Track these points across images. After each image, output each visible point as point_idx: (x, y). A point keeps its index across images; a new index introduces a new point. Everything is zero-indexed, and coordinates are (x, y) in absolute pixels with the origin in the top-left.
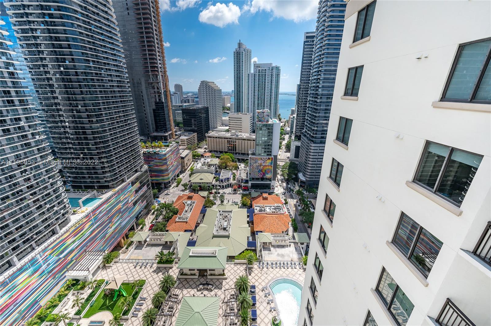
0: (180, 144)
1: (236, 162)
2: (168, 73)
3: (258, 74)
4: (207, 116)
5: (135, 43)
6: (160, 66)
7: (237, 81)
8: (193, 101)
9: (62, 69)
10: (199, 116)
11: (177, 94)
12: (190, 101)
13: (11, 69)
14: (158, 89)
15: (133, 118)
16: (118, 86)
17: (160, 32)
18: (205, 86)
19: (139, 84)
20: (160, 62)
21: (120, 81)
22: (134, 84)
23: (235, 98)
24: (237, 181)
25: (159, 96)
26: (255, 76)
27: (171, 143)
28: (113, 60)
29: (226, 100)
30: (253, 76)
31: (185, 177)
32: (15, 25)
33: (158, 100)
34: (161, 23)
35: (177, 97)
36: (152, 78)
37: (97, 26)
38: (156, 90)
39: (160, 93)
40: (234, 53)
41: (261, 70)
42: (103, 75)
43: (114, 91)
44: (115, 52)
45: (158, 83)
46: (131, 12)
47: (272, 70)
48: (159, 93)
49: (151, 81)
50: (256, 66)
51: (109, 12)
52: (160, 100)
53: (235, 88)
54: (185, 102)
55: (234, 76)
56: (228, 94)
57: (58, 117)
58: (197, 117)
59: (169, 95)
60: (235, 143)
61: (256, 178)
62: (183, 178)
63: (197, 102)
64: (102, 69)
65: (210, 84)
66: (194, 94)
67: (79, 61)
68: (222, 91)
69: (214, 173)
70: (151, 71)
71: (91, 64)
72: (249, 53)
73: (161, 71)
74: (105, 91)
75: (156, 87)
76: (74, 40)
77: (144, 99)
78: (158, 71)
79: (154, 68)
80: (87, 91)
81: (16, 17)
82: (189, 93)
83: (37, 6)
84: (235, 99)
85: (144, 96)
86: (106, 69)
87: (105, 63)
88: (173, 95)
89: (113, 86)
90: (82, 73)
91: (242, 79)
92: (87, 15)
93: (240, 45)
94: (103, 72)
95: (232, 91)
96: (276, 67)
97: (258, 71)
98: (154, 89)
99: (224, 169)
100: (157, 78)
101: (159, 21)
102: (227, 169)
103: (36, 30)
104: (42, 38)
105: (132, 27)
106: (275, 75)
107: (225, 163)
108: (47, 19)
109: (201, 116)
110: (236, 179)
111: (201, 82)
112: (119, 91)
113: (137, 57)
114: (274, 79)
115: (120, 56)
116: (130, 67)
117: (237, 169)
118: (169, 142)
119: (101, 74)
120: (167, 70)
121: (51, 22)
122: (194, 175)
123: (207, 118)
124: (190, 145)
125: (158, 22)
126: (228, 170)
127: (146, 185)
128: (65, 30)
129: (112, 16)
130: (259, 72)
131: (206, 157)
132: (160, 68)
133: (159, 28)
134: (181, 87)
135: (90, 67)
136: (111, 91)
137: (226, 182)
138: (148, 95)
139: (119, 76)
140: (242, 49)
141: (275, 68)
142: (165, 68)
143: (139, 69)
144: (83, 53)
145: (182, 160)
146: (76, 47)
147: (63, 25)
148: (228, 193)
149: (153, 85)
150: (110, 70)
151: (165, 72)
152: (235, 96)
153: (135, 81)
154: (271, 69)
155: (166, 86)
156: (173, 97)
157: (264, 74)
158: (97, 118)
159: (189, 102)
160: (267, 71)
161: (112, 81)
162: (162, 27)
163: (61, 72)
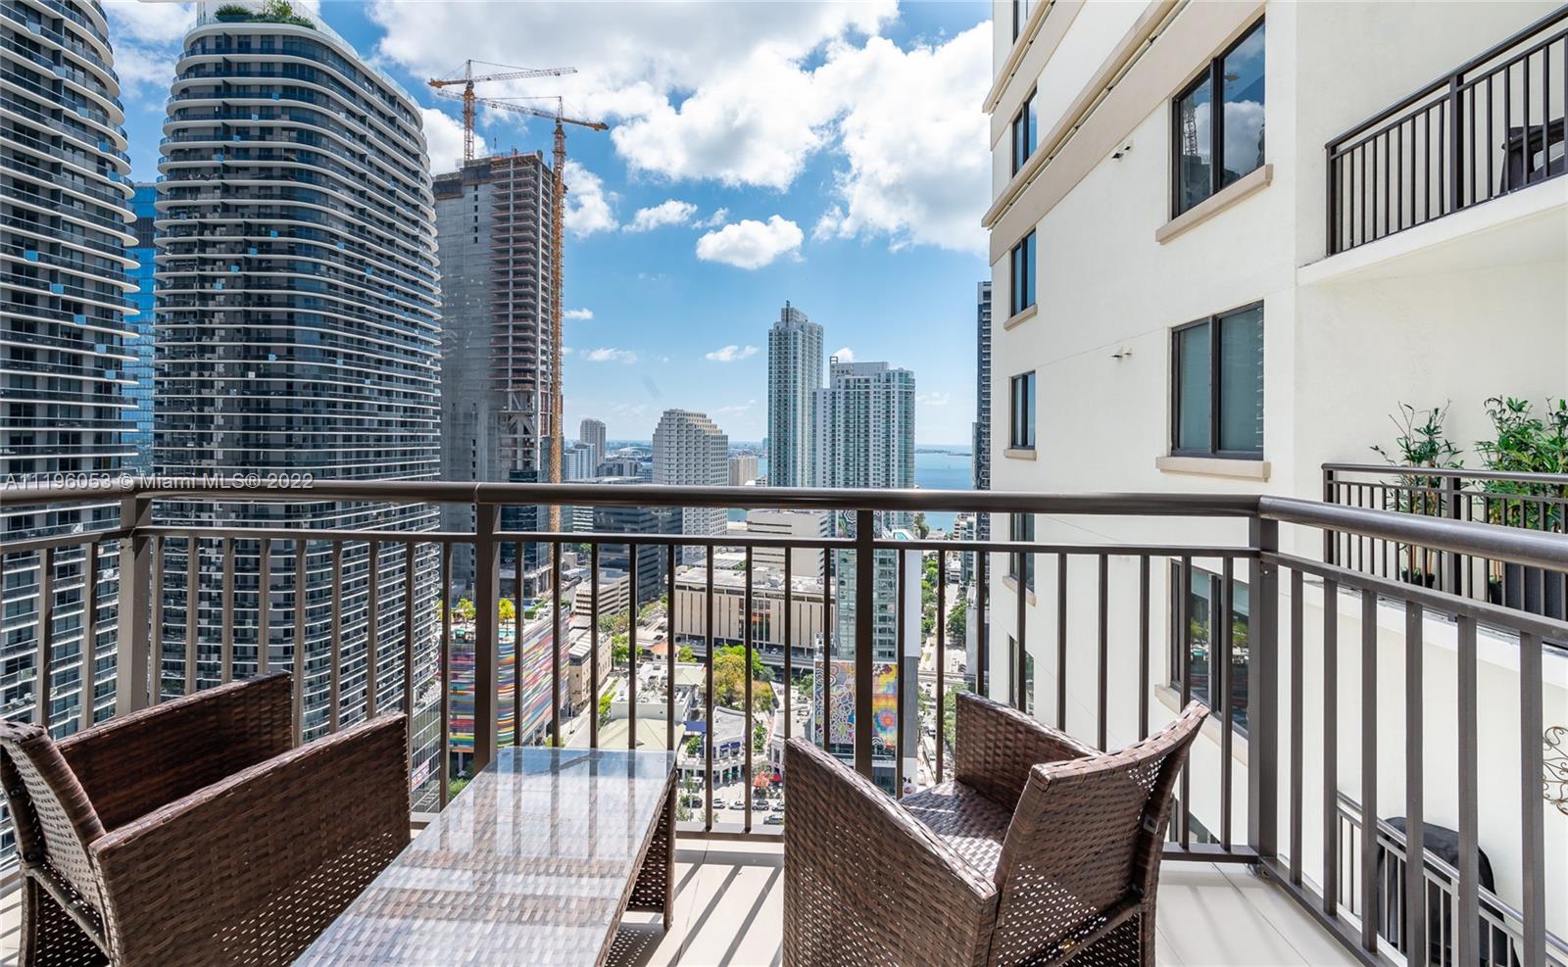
0: (574, 608)
1: (767, 679)
2: (563, 390)
3: (843, 391)
4: (677, 517)
5: (481, 308)
6: (543, 368)
7: (779, 413)
8: (636, 471)
9: (252, 375)
10: (648, 517)
11: (585, 447)
12: (626, 469)
13: (110, 376)
14: (526, 431)
15: (430, 520)
16: (403, 424)
17: (557, 283)
18: (676, 424)
19: (471, 417)
20: (544, 358)
21: (413, 409)
22: (454, 417)
23: (770, 461)
24: (769, 756)
25: (527, 453)
26: (834, 398)
27: (543, 606)
28: (406, 352)
29: (741, 468)
30: (829, 397)
31: (575, 735)
32: (163, 269)
33: (520, 466)
34: (563, 261)
35: (585, 458)
36: (513, 401)
37: (382, 270)
38: (520, 436)
39: (532, 445)
40: (771, 334)
41: (852, 382)
42: (366, 393)
43: (389, 438)
44: (416, 333)
45: (531, 416)
46: (485, 237)
47: (888, 381)
48: (528, 444)
49: (510, 410)
50: (839, 370)
51: (423, 236)
52: (527, 464)
53: (770, 432)
54: (610, 473)
55: (770, 396)
56: (749, 451)
57: (193, 513)
58: (641, 518)
59: (559, 451)
60: (764, 612)
61: (841, 746)
62: (569, 739)
63: (648, 472)
64: (368, 375)
65: (693, 421)
66: (640, 448)
67: (307, 354)
68: (730, 440)
69: (685, 719)
70: (514, 381)
71: (340, 364)
72: (814, 335)
73: (542, 383)
74: (359, 438)
75: (520, 428)
76: (309, 302)
77: (478, 462)
78: (533, 382)
79: (524, 374)
80: (305, 438)
81: (173, 252)
82: (624, 445)
83: (238, 226)
84: (770, 466)
85: (478, 453)
86: (380, 377)
87: (380, 361)
88: (573, 452)
89: (388, 423)
90: (306, 386)
91: (795, 405)
92: (361, 246)
93: (788, 314)
94: (367, 383)
95: (764, 440)
96: (901, 374)
97: (843, 384)
98: (515, 432)
99: (722, 705)
100: (529, 400)
101: (558, 256)
102: (732, 708)
103: (214, 279)
104: (222, 298)
105: (479, 271)
106: (897, 395)
107: (727, 683)
108: (253, 254)
109: (656, 518)
110: (765, 747)
111: (665, 413)
112: (402, 438)
113: (479, 347)
114: (896, 408)
115: (428, 343)
116: (452, 372)
117: (771, 706)
118: (537, 602)
119: (360, 390)
120: (562, 379)
121: (260, 261)
122: (611, 725)
123: (676, 524)
124: (608, 613)
125: (554, 258)
126: (737, 709)
127: (427, 762)
128: (290, 280)
129: (428, 247)
130: (847, 387)
131: (659, 657)
132: (543, 373)
133: (556, 273)
134: (603, 429)
135: (336, 370)
136: (379, 439)
137: (726, 759)
138: (491, 450)
139: (413, 396)
140: (793, 326)
141: (897, 375)
142: (555, 375)
143: (479, 374)
144: (322, 335)
145: (573, 667)
146: (309, 320)
147: (291, 266)
148: (732, 804)
149: (512, 421)
150: (389, 378)
151: (555, 385)
152: (770, 457)
153: (461, 410)
154: (883, 378)
155: (552, 423)
156: (572, 457)
157: (863, 391)
158: (314, 516)
159: (620, 473)
160: (872, 384)
161: (389, 408)
162: (563, 271)
163: (247, 384)
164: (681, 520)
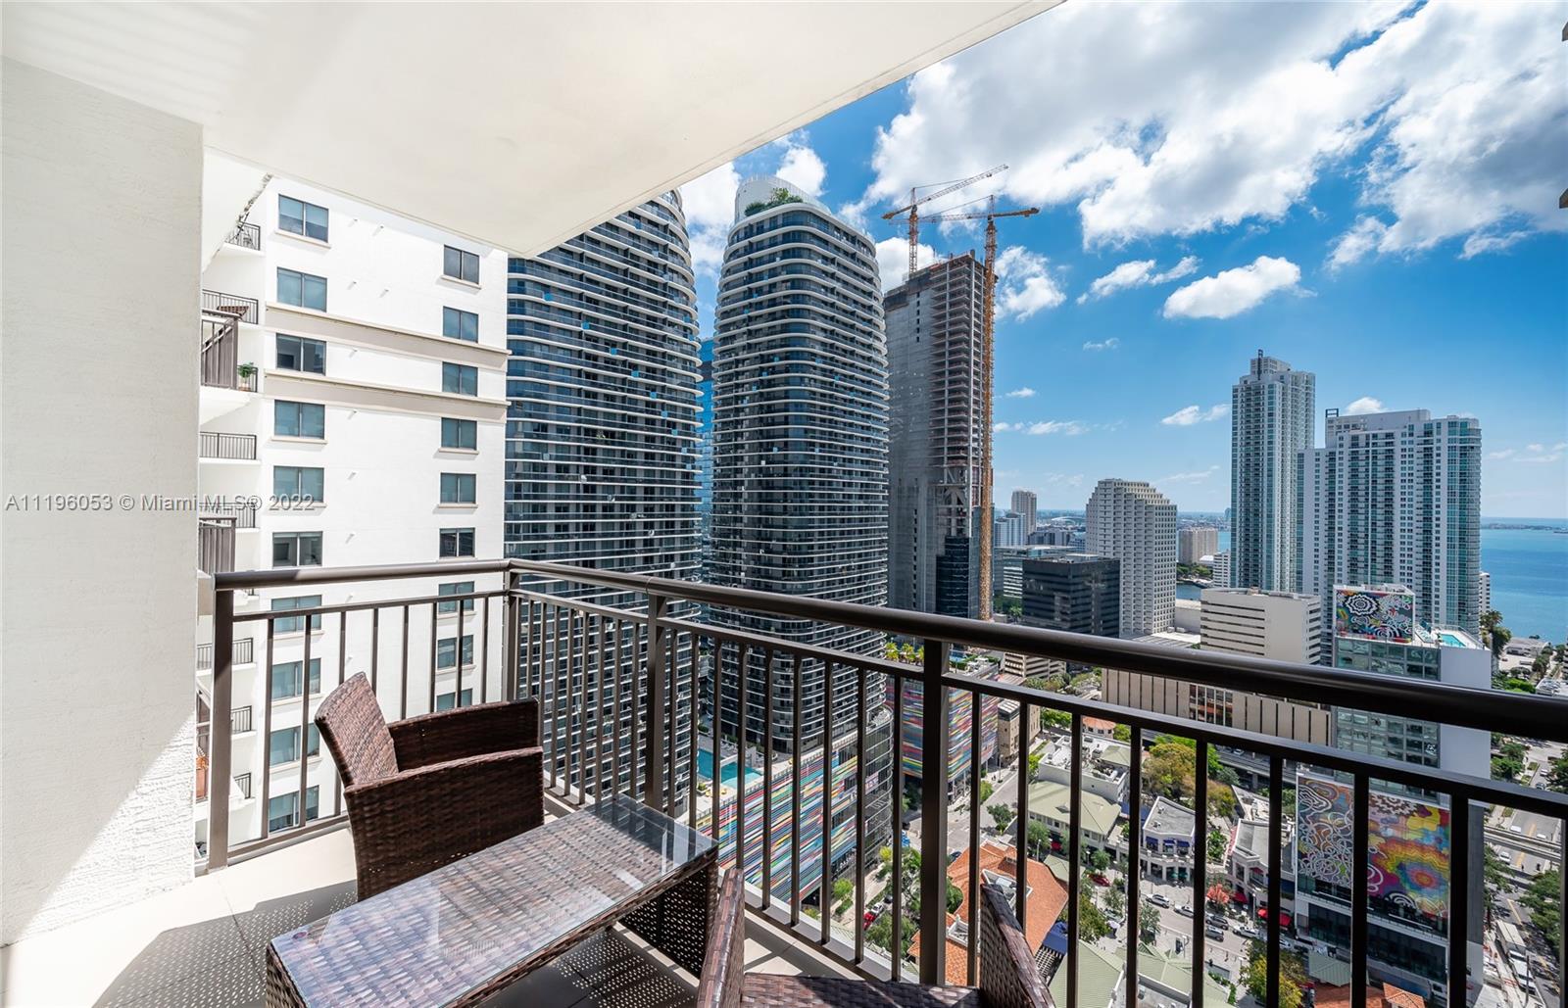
0: (1002, 666)
1: (1228, 782)
2: (993, 463)
3: (1347, 451)
4: (1113, 589)
5: (922, 397)
6: (975, 445)
7: (1247, 480)
8: (1068, 540)
9: (763, 463)
10: (1080, 587)
11: (1016, 516)
12: (1058, 538)
13: (688, 469)
14: (959, 502)
15: (880, 575)
16: (861, 497)
17: (987, 367)
18: (1113, 495)
19: (914, 490)
20: (976, 436)
21: (867, 485)
22: (900, 491)
23: (1234, 535)
24: (1229, 869)
25: (960, 522)
26: (1332, 459)
27: (973, 660)
28: (862, 439)
29: (1195, 541)
30: (1324, 459)
31: (1003, 785)
32: (716, 394)
33: (954, 533)
34: (993, 345)
35: (1016, 527)
36: (948, 476)
37: (845, 376)
38: (954, 506)
39: (965, 514)
40: (1235, 390)
41: (1362, 441)
42: (834, 473)
43: (850, 508)
44: (869, 424)
45: (963, 488)
46: (924, 336)
47: (1428, 433)
48: (961, 513)
49: (945, 483)
50: (1338, 425)
51: (877, 344)
52: (960, 531)
53: (1234, 501)
54: (1041, 541)
55: (1234, 461)
56: (1210, 521)
57: (731, 560)
58: (1072, 588)
59: (989, 520)
60: (1224, 705)
61: (1338, 888)
62: (997, 787)
63: (1081, 542)
64: (835, 459)
65: (1130, 490)
66: (1073, 517)
67: (797, 446)
68: (1180, 510)
69: (1120, 799)
70: (949, 458)
71: (817, 452)
72: (1301, 388)
73: (974, 458)
74: (830, 508)
75: (954, 499)
76: (798, 407)
77: (919, 529)
78: (966, 458)
79: (958, 452)
80: (795, 508)
81: (722, 382)
82: (1056, 515)
83: (756, 358)
84: (1233, 540)
85: (919, 521)
86: (844, 459)
87: (844, 448)
88: (1004, 521)
89: (850, 496)
90: (796, 469)
91: (1270, 470)
92: (832, 359)
93: (1260, 365)
94: (835, 466)
95: (1227, 511)
96: (1452, 424)
97: (1347, 442)
98: (950, 503)
99: (1166, 795)
100: (962, 474)
101: (989, 342)
102: (1180, 802)
103: (743, 397)
104: (747, 410)
105: (920, 366)
106: (1444, 453)
107: (1173, 774)
108: (765, 377)
109: (1089, 588)
110: (1224, 858)
111: (1100, 482)
112: (860, 508)
113: (920, 430)
114: (1442, 468)
115: (879, 430)
116: (898, 454)
117: (1233, 813)
118: (968, 655)
119: (830, 470)
120: (992, 454)
121: (769, 381)
122: (1038, 785)
123: (1113, 596)
124: (1037, 676)
125: (985, 344)
126: (1186, 805)
127: (877, 774)
128: (787, 391)
129: (880, 352)
130: (1355, 445)
131: (1091, 730)
132: (975, 449)
133: (987, 358)
134: (1034, 500)
135: (813, 457)
136: (843, 509)
137: (1170, 856)
138: (929, 519)
139: (867, 474)
140: (1268, 378)
141: (1445, 429)
142: (986, 450)
143: (920, 454)
144: (806, 431)
145: (1002, 722)
146: (798, 420)
147: (787, 382)
148: (1179, 907)
149: (947, 493)
150: (850, 461)
151: (986, 459)
152: (1234, 530)
153: (905, 485)
154: (1419, 430)
155: (982, 494)
156: (1004, 526)
157: (1381, 449)
158: (800, 567)
159: (1052, 542)
160: (1398, 440)
161: (850, 485)
162: (993, 354)
163: (761, 469)
164: (1118, 592)
